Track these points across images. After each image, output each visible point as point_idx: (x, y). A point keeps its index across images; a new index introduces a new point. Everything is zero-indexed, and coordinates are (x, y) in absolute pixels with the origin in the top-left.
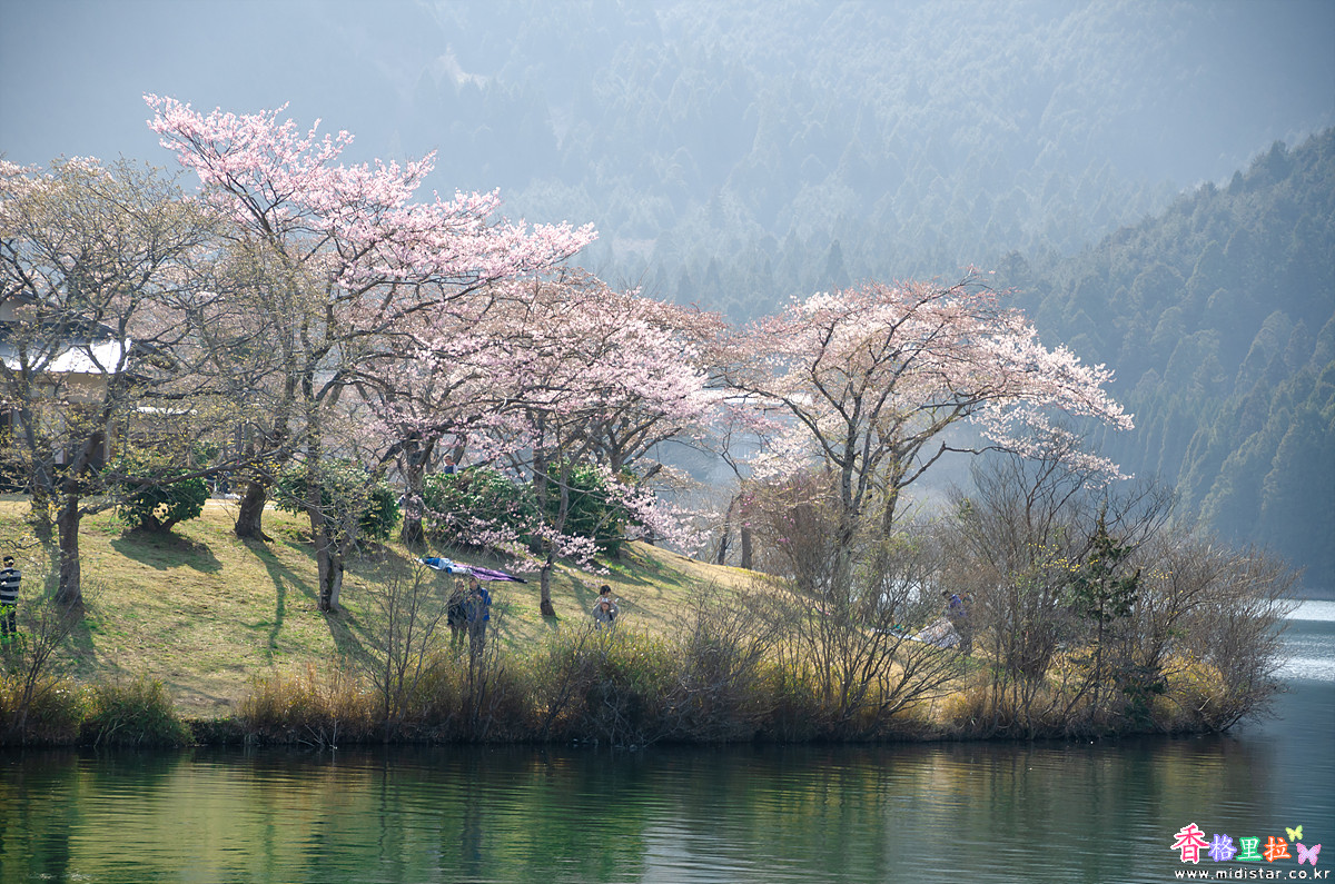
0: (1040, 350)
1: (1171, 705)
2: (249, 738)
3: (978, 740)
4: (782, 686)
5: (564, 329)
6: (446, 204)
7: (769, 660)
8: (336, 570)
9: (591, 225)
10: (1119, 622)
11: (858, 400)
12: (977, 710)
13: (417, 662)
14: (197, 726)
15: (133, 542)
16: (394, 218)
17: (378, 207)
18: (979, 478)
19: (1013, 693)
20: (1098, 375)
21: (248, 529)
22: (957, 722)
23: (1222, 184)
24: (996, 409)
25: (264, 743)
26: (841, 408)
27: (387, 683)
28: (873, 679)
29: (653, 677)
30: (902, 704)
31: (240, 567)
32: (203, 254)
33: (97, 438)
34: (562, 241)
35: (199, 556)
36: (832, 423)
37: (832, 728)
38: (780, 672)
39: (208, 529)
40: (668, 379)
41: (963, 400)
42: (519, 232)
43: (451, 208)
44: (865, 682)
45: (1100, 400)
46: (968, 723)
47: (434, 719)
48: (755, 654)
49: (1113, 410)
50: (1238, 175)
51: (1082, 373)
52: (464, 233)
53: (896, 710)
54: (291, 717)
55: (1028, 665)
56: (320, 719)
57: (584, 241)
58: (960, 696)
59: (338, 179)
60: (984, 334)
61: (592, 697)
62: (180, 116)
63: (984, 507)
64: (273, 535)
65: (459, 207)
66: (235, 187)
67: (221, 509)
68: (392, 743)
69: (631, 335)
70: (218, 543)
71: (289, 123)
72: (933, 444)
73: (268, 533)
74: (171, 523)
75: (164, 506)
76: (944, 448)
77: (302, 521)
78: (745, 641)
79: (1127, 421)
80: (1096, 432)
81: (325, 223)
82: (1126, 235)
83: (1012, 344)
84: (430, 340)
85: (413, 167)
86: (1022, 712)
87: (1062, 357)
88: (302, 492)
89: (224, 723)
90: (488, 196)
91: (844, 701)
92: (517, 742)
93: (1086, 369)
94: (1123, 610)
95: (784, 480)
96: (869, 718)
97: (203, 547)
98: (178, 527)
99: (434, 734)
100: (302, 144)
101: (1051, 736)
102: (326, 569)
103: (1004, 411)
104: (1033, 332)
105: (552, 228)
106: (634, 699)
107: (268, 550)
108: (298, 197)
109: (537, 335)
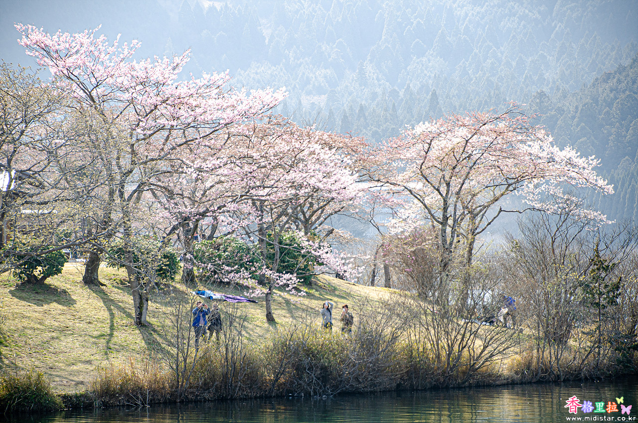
0: (556, 149)
2: (97, 403)
3: (530, 383)
4: (411, 357)
5: (271, 151)
6: (198, 81)
7: (402, 342)
8: (144, 301)
9: (284, 89)
10: (610, 309)
11: (448, 185)
12: (528, 365)
14: (65, 398)
15: (23, 291)
16: (168, 91)
17: (157, 84)
18: (522, 227)
19: (549, 354)
21: (91, 279)
22: (517, 373)
24: (531, 186)
25: (106, 406)
26: (438, 190)
27: (177, 367)
28: (466, 349)
29: (334, 355)
30: (483, 364)
31: (85, 300)
32: (56, 117)
34: (267, 99)
35: (61, 296)
36: (434, 199)
37: (442, 380)
38: (410, 349)
39: (67, 281)
40: (334, 178)
41: (511, 181)
42: (242, 96)
43: (200, 83)
44: (460, 352)
45: (592, 178)
46: (523, 373)
47: (206, 386)
48: (394, 338)
49: (601, 183)
51: (581, 162)
52: (210, 97)
53: (479, 368)
54: (121, 389)
55: (558, 338)
56: (138, 389)
57: (281, 98)
58: (518, 357)
59: (133, 69)
60: (522, 142)
61: (299, 368)
62: (37, 36)
63: (526, 244)
64: (106, 282)
65: (206, 82)
66: (72, 77)
67: (74, 268)
68: (182, 402)
69: (313, 153)
70: (74, 288)
71: (102, 38)
72: (495, 207)
73: (102, 281)
74: (44, 278)
75: (40, 268)
76: (501, 210)
77: (123, 273)
78: (388, 331)
79: (610, 189)
80: (593, 195)
81: (127, 96)
83: (538, 146)
84: (193, 162)
85: (177, 60)
86: (555, 365)
87: (570, 153)
88: (122, 256)
89: (82, 395)
90: (222, 75)
91: (448, 364)
92: (256, 398)
94: (612, 302)
95: (407, 234)
96: (464, 373)
97: (65, 292)
98: (49, 281)
99: (207, 395)
100: (110, 50)
101: (574, 379)
102: (138, 301)
103: (536, 186)
104: (551, 139)
105: (261, 92)
106: (324, 369)
107: (103, 292)
108: (110, 80)
109: (256, 155)
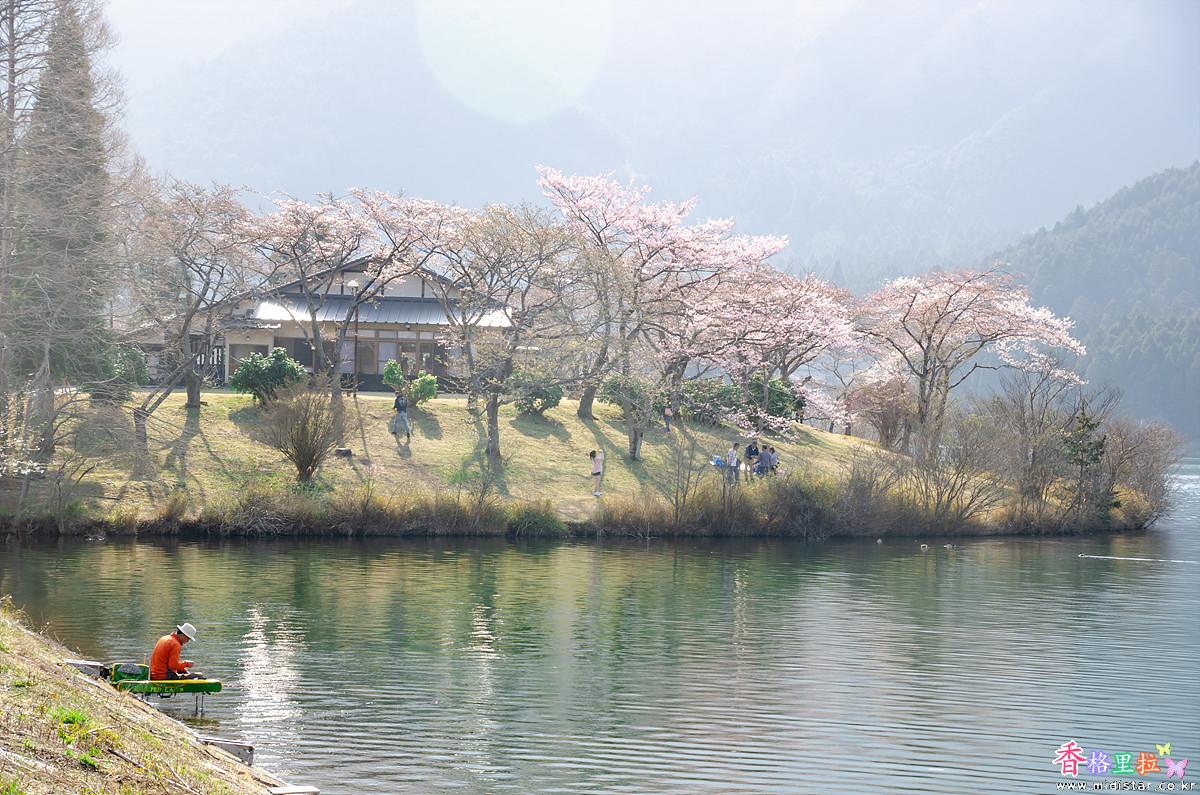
1: (1118, 514)
2: (600, 532)
3: (1012, 535)
4: (902, 504)
5: (768, 298)
6: (703, 226)
7: (895, 490)
8: (639, 436)
9: (785, 237)
10: (1093, 466)
11: (930, 338)
12: (1011, 517)
14: (570, 525)
15: (523, 420)
16: (671, 235)
17: (664, 227)
19: (1032, 508)
20: (1065, 323)
21: (584, 414)
22: (1001, 524)
23: (1050, 228)
24: (1003, 344)
25: (608, 536)
26: (920, 343)
27: (677, 502)
28: (955, 499)
30: (971, 513)
32: (565, 258)
35: (557, 428)
37: (929, 529)
39: (562, 413)
43: (706, 227)
44: (949, 501)
45: (1066, 338)
46: (1007, 525)
47: (703, 522)
48: (887, 485)
49: (1074, 343)
50: (1058, 223)
51: (1057, 323)
53: (967, 517)
54: (623, 520)
56: (639, 522)
57: (781, 246)
61: (794, 511)
64: (598, 417)
67: (568, 405)
68: (679, 536)
69: (809, 300)
70: (569, 421)
71: (615, 182)
72: (971, 362)
73: (595, 415)
74: (543, 409)
75: (539, 400)
76: (976, 366)
77: (615, 409)
79: (1082, 350)
81: (631, 239)
83: (1017, 306)
85: (684, 205)
86: (1037, 518)
87: (1043, 314)
89: (586, 524)
90: (727, 221)
91: (936, 512)
92: (750, 536)
93: (1058, 320)
94: (1095, 459)
95: (883, 385)
96: (950, 522)
97: (561, 424)
98: (546, 413)
99: (703, 531)
100: (622, 193)
101: (1056, 531)
102: (633, 436)
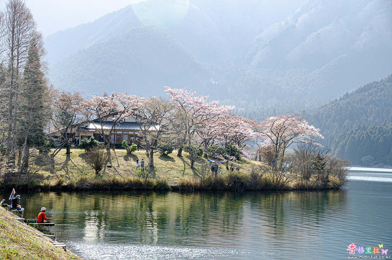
0: (308, 126)
1: (330, 184)
3: (298, 190)
4: (266, 181)
5: (230, 122)
6: (211, 103)
7: (264, 177)
8: (194, 162)
10: (322, 170)
11: (278, 134)
12: (298, 185)
13: (206, 177)
14: (172, 187)
15: (162, 157)
16: (203, 105)
17: (200, 103)
18: (298, 147)
19: (304, 182)
20: (318, 130)
21: (179, 155)
22: (295, 187)
23: (338, 99)
24: (301, 135)
25: (182, 189)
27: (202, 180)
29: (245, 179)
30: (286, 183)
31: (178, 161)
32: (173, 111)
33: (156, 140)
34: (230, 108)
36: (274, 138)
38: (266, 179)
39: (173, 155)
40: (247, 131)
41: (296, 134)
42: (223, 107)
44: (280, 180)
45: (318, 134)
46: (297, 187)
48: (262, 176)
50: (341, 97)
51: (315, 130)
53: (285, 185)
54: (186, 185)
55: (307, 178)
56: (191, 186)
57: (233, 108)
60: (299, 123)
61: (235, 182)
62: (169, 89)
63: (299, 152)
65: (213, 103)
66: (178, 100)
67: (175, 152)
68: (203, 190)
69: (241, 124)
70: (175, 157)
71: (186, 90)
72: (291, 141)
73: (183, 156)
74: (167, 154)
75: (166, 151)
76: (293, 142)
77: (188, 154)
78: (260, 173)
80: (318, 139)
81: (192, 106)
82: (322, 107)
83: (304, 125)
85: (206, 97)
86: (306, 185)
87: (312, 127)
88: (188, 149)
89: (176, 186)
90: (218, 101)
91: (276, 183)
92: (223, 190)
94: (322, 168)
95: (266, 147)
96: (280, 186)
97: (172, 158)
98: (168, 155)
100: (188, 93)
101: (311, 189)
102: (192, 161)
103: (303, 136)
104: (307, 123)
105: (228, 106)
106: (242, 183)
107: (182, 158)
108: (188, 102)
109: (226, 123)
